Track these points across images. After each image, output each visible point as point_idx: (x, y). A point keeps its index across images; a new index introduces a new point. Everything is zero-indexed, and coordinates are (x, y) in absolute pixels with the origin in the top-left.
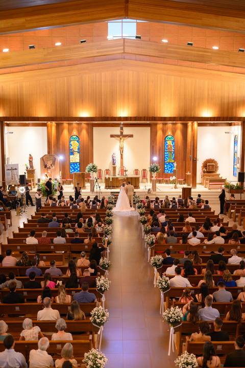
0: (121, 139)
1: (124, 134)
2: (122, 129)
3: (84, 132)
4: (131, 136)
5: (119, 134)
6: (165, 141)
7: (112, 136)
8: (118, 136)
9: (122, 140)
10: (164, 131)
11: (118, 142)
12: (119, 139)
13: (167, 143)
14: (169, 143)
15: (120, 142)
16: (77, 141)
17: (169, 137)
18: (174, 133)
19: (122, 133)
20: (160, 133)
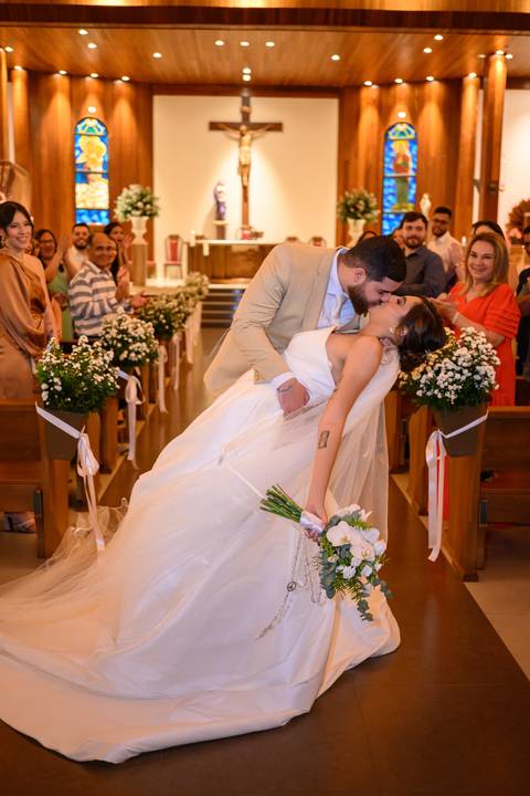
0: (242, 135)
1: (254, 118)
2: (246, 102)
3: (123, 111)
4: (277, 127)
5: (237, 118)
6: (387, 141)
7: (214, 126)
8: (234, 126)
9: (247, 138)
10: (384, 111)
11: (236, 144)
12: (236, 135)
13: (391, 150)
14: (400, 147)
15: (240, 145)
16: (102, 138)
17: (400, 128)
18: (415, 113)
19: (246, 116)
20: (369, 117)
